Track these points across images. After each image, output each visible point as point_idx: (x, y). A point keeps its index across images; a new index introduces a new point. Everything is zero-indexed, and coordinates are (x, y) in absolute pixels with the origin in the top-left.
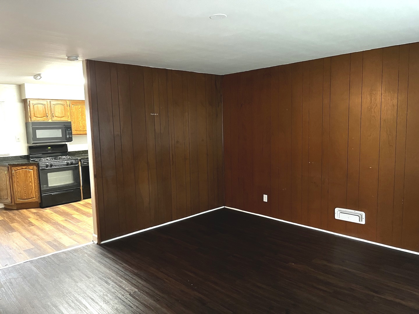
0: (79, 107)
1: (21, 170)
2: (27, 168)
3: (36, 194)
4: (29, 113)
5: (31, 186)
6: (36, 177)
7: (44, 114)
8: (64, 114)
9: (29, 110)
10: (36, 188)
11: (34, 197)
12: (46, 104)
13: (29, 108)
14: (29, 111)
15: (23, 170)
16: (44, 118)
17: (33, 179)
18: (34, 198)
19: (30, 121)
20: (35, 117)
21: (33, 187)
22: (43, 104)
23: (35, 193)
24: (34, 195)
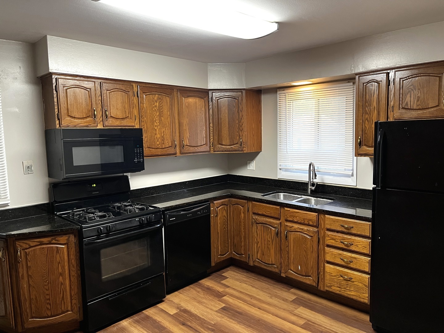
0: (155, 98)
1: (39, 247)
2: (54, 241)
3: (74, 301)
4: (56, 107)
5: (62, 284)
6: (73, 262)
7: (89, 111)
8: (127, 113)
9: (55, 100)
10: (72, 287)
11: (69, 308)
12: (93, 89)
13: (55, 96)
14: (56, 104)
15: (43, 248)
16: (89, 119)
17: (67, 268)
18: (68, 311)
19: (58, 126)
20: (69, 118)
21: (65, 288)
22: (86, 89)
23: (71, 300)
24: (70, 304)
